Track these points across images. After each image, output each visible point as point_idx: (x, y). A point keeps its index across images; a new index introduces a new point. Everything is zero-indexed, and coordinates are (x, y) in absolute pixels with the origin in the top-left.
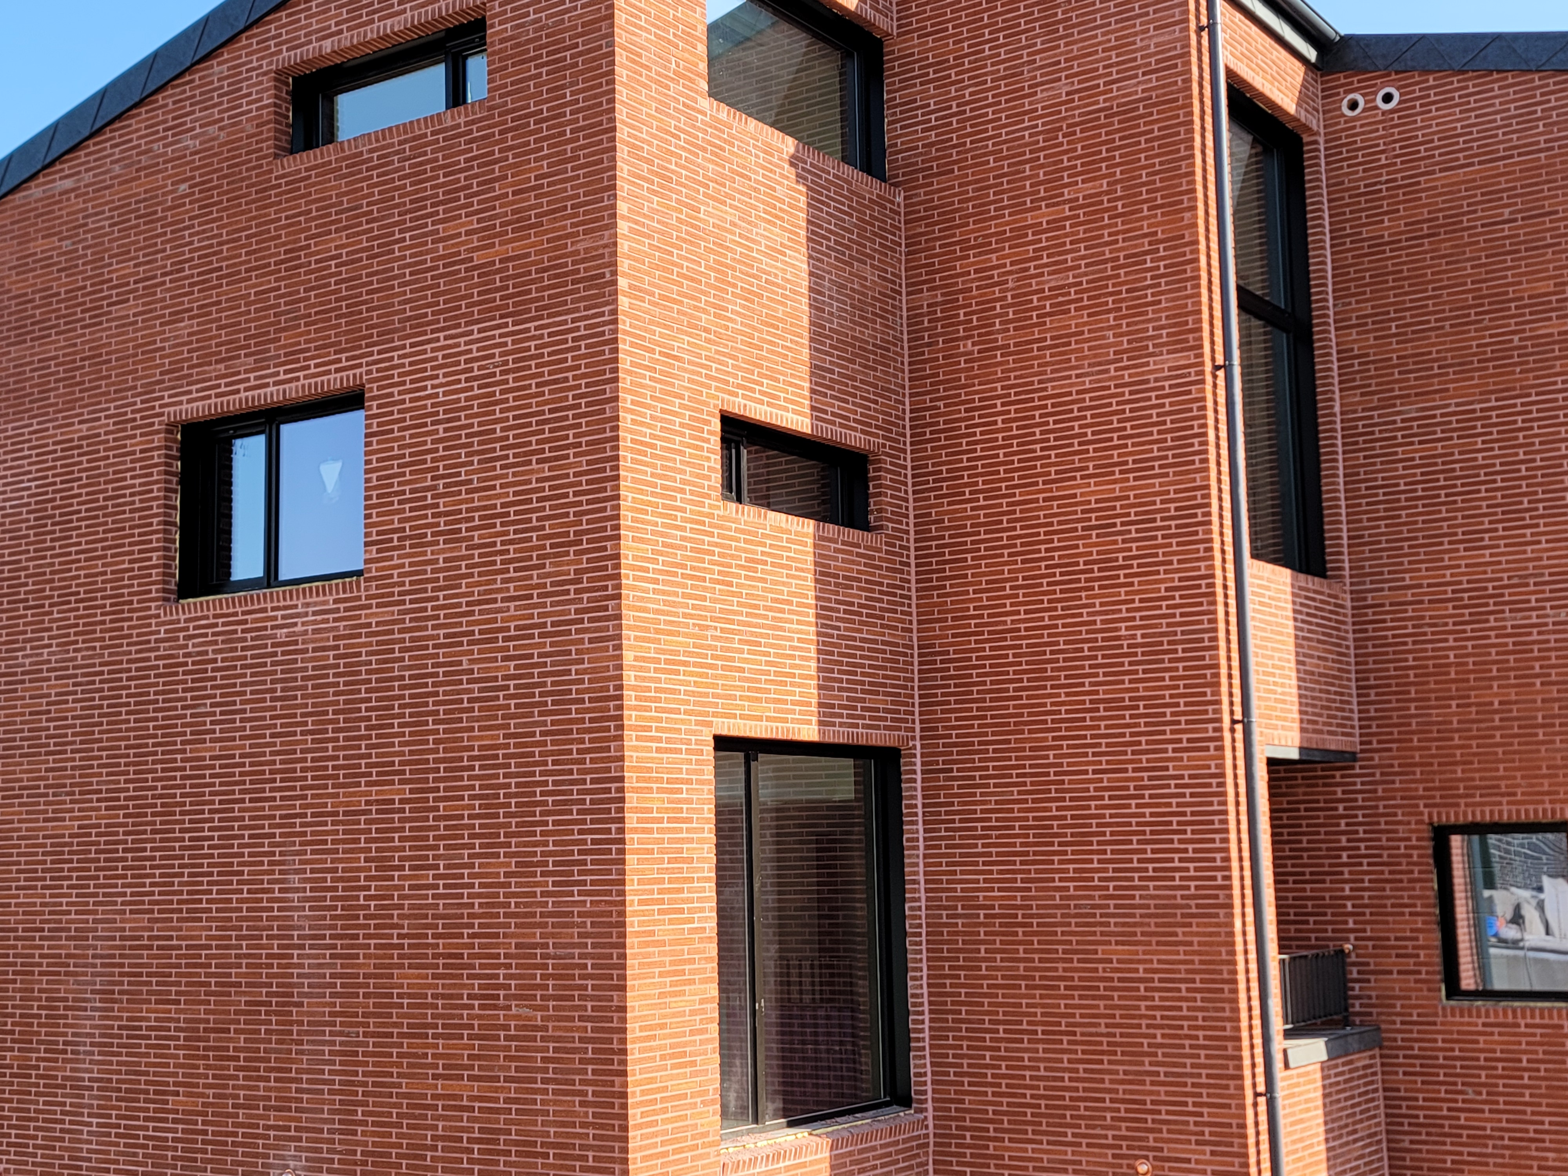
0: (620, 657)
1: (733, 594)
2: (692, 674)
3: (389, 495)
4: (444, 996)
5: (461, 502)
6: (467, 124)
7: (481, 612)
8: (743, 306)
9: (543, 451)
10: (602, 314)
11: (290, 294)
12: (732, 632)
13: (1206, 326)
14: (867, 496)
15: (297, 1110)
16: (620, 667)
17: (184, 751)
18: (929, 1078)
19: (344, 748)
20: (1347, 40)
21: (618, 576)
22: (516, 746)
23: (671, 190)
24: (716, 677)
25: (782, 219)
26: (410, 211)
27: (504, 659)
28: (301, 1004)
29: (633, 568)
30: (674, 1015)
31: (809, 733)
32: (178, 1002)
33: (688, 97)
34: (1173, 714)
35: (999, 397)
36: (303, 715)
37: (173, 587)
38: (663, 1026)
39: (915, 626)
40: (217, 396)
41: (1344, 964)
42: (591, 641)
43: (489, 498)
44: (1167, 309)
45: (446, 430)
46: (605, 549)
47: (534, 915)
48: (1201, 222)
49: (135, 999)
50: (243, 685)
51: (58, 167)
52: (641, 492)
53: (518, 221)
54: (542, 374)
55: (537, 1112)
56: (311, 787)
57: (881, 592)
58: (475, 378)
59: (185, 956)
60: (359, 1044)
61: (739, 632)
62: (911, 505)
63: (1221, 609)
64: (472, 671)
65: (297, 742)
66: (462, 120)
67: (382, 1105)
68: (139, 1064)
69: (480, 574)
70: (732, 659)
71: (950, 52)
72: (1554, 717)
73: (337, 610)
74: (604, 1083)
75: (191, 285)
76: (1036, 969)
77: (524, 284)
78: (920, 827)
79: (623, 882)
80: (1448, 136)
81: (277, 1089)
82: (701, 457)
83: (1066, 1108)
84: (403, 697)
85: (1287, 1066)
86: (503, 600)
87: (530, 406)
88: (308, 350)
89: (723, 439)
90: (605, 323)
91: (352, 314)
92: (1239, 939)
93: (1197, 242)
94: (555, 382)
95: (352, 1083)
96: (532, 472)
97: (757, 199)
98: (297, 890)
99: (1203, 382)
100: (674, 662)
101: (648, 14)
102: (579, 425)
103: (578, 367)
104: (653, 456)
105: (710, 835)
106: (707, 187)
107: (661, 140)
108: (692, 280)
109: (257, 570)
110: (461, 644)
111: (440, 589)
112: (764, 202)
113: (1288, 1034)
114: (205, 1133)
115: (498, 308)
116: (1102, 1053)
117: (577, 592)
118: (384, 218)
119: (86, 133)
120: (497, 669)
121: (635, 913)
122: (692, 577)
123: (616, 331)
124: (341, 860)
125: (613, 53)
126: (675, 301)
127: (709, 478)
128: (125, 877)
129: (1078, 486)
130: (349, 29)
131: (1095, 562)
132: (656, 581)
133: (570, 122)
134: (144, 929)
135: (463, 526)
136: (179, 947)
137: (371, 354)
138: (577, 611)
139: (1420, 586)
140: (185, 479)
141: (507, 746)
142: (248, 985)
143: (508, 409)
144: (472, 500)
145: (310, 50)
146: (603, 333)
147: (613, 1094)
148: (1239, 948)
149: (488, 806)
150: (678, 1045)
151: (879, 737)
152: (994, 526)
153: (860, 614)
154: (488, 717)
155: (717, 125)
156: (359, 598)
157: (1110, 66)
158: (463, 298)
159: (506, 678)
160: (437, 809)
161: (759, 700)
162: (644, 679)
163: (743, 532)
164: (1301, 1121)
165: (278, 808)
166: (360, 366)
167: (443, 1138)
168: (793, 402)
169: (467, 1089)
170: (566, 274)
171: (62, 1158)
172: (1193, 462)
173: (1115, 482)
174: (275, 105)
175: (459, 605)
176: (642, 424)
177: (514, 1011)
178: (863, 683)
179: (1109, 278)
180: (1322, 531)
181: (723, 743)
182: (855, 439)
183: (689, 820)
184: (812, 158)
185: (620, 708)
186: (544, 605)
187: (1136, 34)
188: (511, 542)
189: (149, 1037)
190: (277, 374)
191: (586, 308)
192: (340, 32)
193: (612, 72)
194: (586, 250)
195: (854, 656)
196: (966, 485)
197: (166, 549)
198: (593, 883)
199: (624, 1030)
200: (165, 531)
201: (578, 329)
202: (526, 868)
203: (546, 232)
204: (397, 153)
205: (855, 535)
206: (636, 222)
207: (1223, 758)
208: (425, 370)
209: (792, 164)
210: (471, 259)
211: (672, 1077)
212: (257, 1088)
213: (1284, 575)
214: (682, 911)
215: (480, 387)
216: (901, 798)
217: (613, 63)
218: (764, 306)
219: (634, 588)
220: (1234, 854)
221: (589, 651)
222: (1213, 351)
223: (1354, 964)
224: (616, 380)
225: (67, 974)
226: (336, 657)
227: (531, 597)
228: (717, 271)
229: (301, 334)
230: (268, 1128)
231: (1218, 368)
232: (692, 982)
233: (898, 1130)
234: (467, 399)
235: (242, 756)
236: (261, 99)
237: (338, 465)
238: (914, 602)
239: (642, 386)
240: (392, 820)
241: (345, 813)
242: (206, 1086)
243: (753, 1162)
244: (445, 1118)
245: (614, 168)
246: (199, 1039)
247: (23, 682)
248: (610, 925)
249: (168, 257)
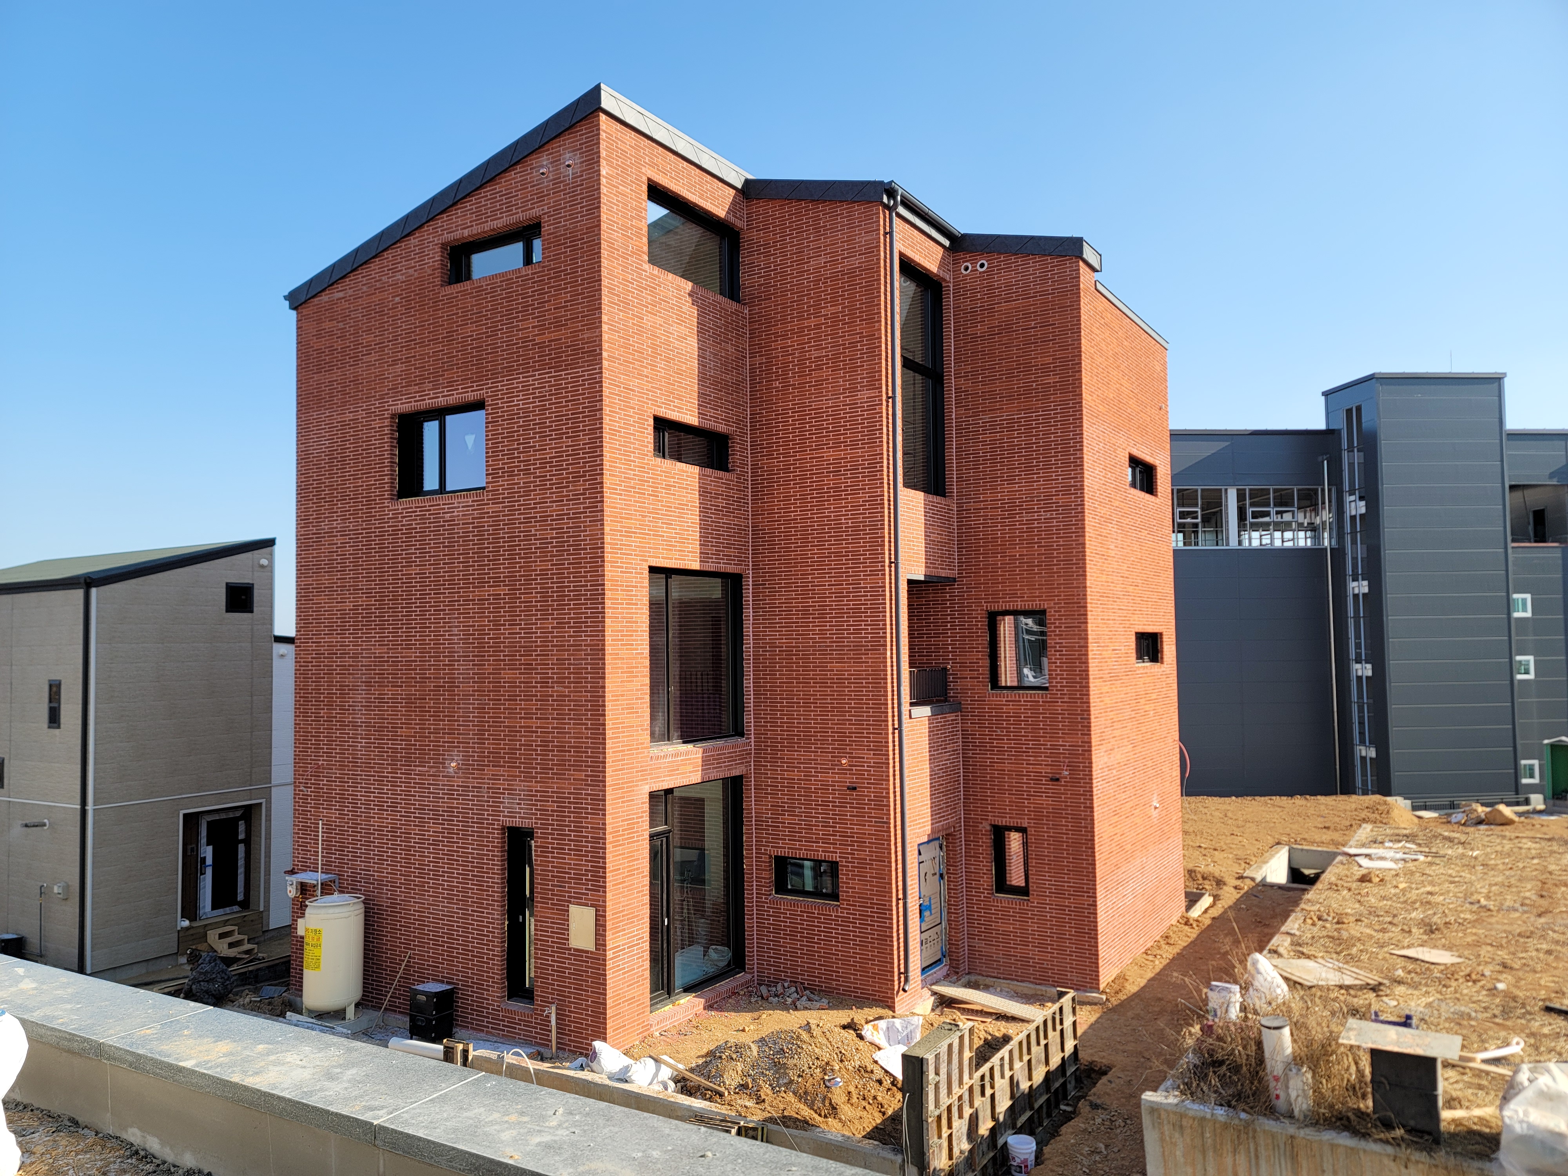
0: (603, 529)
1: (659, 501)
2: (638, 538)
3: (497, 451)
4: (524, 683)
5: (531, 456)
6: (532, 274)
7: (540, 508)
8: (665, 365)
9: (568, 433)
10: (595, 369)
11: (449, 353)
12: (658, 518)
13: (884, 378)
14: (728, 455)
15: (458, 734)
16: (603, 534)
17: (402, 571)
18: (752, 724)
19: (477, 570)
20: (965, 236)
21: (602, 492)
22: (557, 569)
23: (629, 309)
24: (650, 539)
25: (685, 322)
26: (505, 315)
27: (551, 529)
28: (459, 687)
29: (609, 488)
30: (628, 691)
31: (696, 566)
32: (402, 686)
33: (638, 263)
34: (864, 559)
35: (790, 409)
36: (458, 554)
37: (395, 493)
38: (622, 695)
39: (750, 517)
40: (415, 401)
41: (946, 674)
42: (590, 521)
43: (544, 454)
44: (867, 369)
45: (523, 422)
46: (596, 479)
47: (564, 646)
48: (883, 328)
49: (381, 685)
50: (430, 540)
51: (335, 286)
52: (614, 453)
53: (556, 322)
54: (568, 397)
55: (566, 733)
56: (462, 588)
57: (733, 501)
58: (537, 397)
59: (405, 665)
60: (486, 704)
61: (661, 519)
62: (749, 460)
63: (886, 511)
64: (536, 535)
65: (455, 567)
66: (530, 272)
67: (496, 731)
68: (384, 715)
69: (540, 490)
70: (658, 531)
71: (771, 239)
72: (1042, 562)
73: (473, 506)
74: (596, 720)
75: (402, 347)
76: (801, 675)
77: (559, 353)
78: (751, 610)
79: (604, 631)
80: (1009, 285)
81: (448, 725)
82: (644, 437)
83: (812, 736)
84: (504, 546)
85: (910, 717)
86: (551, 502)
87: (562, 411)
88: (458, 381)
89: (655, 428)
90: (597, 373)
91: (478, 364)
92: (889, 660)
93: (881, 338)
94: (574, 400)
95: (483, 722)
96: (563, 442)
97: (673, 313)
98: (456, 635)
99: (882, 404)
100: (629, 532)
101: (618, 224)
102: (585, 421)
103: (584, 394)
104: (620, 436)
105: (646, 611)
106: (647, 307)
107: (625, 285)
108: (640, 352)
109: (436, 486)
110: (531, 522)
111: (521, 496)
112: (676, 314)
113: (912, 704)
114: (416, 745)
115: (547, 364)
116: (829, 711)
117: (584, 499)
118: (493, 318)
119: (349, 270)
120: (548, 534)
121: (610, 645)
122: (639, 493)
123: (601, 377)
124: (477, 621)
125: (600, 243)
126: (631, 363)
127: (647, 447)
128: (375, 629)
129: (825, 452)
130: (477, 225)
131: (831, 488)
132: (621, 495)
133: (581, 276)
134: (385, 653)
135: (532, 467)
136: (402, 661)
137: (488, 384)
138: (584, 508)
139: (987, 501)
140: (400, 441)
141: (552, 569)
142: (434, 678)
143: (552, 413)
144: (536, 455)
145: (458, 235)
146: (595, 378)
147: (599, 724)
148: (889, 664)
149: (543, 597)
150: (630, 704)
151: (731, 569)
152: (786, 470)
153: (722, 511)
154: (544, 557)
155: (652, 277)
156: (483, 500)
157: (844, 250)
158: (531, 358)
159: (551, 538)
160: (521, 598)
161: (671, 550)
162: (615, 539)
163: (664, 472)
164: (917, 742)
165: (447, 597)
166: (482, 389)
167: (524, 745)
168: (690, 411)
169: (535, 723)
170: (579, 349)
171: (348, 758)
172: (876, 442)
173: (841, 451)
174: (441, 260)
175: (530, 504)
176: (614, 421)
177: (556, 689)
178: (723, 543)
179: (841, 353)
180: (945, 474)
181: (653, 570)
182: (721, 428)
183: (637, 604)
184: (701, 292)
185: (603, 552)
186: (569, 505)
187: (856, 235)
188: (554, 475)
189: (388, 703)
190: (443, 392)
191: (588, 366)
192: (472, 226)
193: (600, 252)
194: (588, 338)
195: (719, 531)
196: (775, 451)
197: (391, 475)
198: (591, 631)
199: (604, 697)
200: (391, 466)
201: (584, 376)
202: (561, 625)
203: (569, 328)
204: (499, 286)
205: (721, 474)
206: (612, 325)
207: (885, 579)
208: (513, 392)
209: (689, 295)
210: (534, 340)
211: (627, 718)
212: (439, 725)
213: (920, 495)
214: (632, 645)
215: (539, 402)
216: (742, 597)
217: (600, 248)
218: (676, 364)
219: (610, 498)
220: (888, 622)
221: (589, 526)
222: (887, 389)
223: (951, 674)
224: (601, 400)
225: (349, 674)
226: (473, 527)
227: (563, 501)
228: (652, 348)
229: (454, 373)
230: (444, 742)
231: (889, 398)
232: (637, 676)
233: (737, 746)
234: (533, 407)
235: (430, 573)
236: (434, 257)
237: (473, 436)
238: (750, 506)
239: (615, 403)
240: (500, 603)
241: (478, 600)
242: (415, 724)
243: (665, 757)
244: (525, 736)
245: (600, 299)
246: (412, 703)
247: (324, 537)
248: (598, 650)
249: (390, 333)
